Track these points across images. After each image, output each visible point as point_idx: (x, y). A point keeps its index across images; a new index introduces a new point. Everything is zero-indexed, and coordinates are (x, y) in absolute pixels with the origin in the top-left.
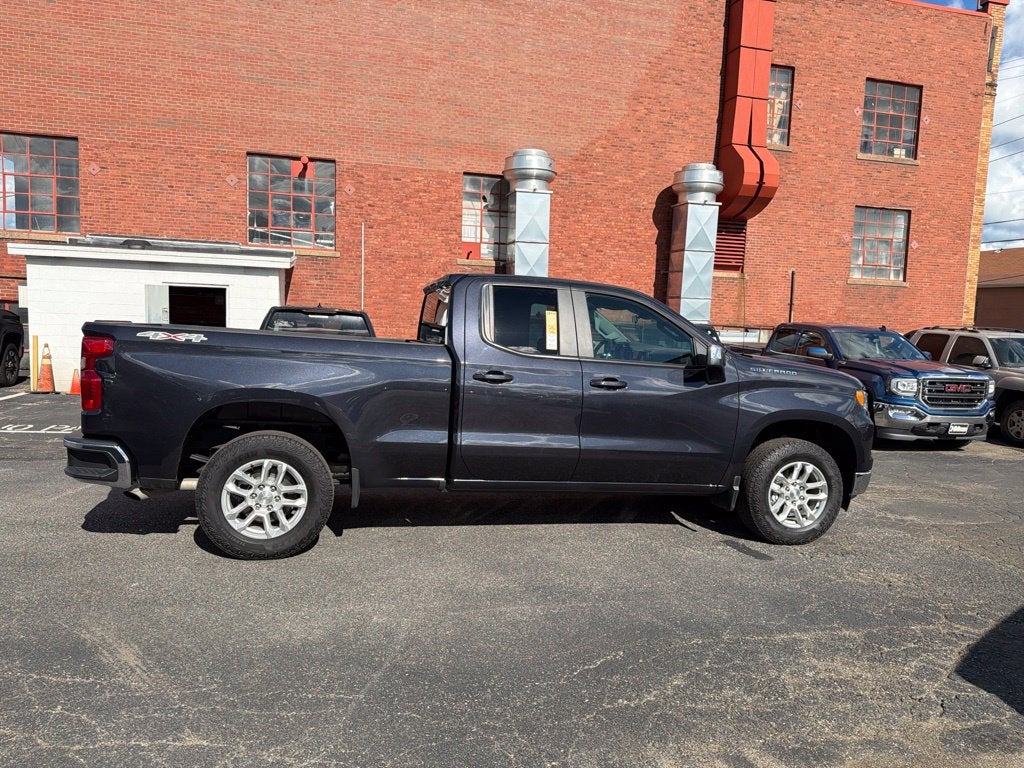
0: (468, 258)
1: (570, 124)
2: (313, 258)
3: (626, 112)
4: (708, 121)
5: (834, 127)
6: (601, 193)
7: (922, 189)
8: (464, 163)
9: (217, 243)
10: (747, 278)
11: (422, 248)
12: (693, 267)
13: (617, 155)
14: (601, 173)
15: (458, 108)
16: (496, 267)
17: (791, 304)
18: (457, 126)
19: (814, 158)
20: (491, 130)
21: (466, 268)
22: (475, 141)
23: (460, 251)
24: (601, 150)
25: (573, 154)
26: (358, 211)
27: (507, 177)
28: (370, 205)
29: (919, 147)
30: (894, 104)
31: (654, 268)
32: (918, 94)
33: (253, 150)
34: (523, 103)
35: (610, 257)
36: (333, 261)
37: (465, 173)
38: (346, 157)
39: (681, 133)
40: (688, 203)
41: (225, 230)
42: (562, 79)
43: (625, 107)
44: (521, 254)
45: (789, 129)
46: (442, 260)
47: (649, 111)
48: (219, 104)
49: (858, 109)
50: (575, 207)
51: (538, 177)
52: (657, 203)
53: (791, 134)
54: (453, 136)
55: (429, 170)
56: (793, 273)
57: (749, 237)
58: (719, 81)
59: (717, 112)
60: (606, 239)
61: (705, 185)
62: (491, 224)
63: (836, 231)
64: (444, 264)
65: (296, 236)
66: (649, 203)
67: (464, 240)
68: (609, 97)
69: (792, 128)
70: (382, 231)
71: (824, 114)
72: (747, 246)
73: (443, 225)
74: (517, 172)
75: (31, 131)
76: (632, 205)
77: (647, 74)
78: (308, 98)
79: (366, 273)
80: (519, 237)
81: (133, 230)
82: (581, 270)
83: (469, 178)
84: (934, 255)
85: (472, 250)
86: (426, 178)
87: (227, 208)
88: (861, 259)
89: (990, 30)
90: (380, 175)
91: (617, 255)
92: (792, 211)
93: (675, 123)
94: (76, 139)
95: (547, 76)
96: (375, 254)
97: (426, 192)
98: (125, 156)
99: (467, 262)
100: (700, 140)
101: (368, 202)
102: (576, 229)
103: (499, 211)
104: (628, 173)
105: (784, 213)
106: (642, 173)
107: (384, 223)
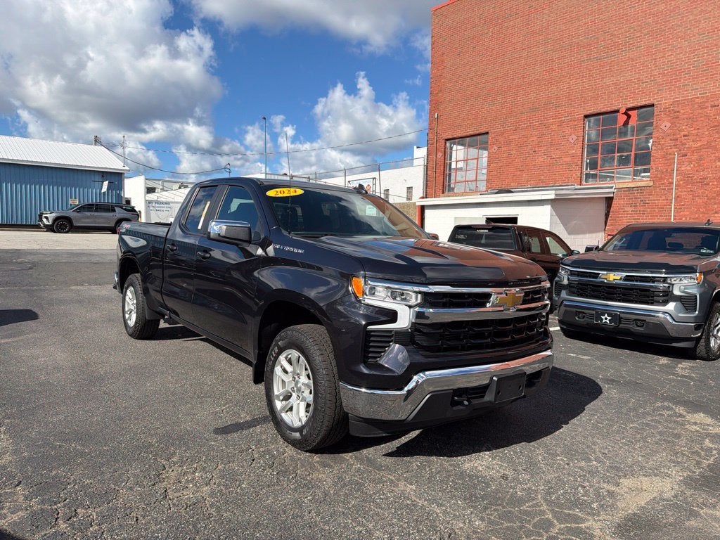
2: (629, 189)
9: (560, 186)
26: (673, 143)
28: (684, 136)
33: (588, 113)
36: (648, 190)
38: (663, 100)
41: (566, 176)
48: (567, 86)
65: (618, 173)
70: (696, 156)
75: (468, 134)
78: (632, 60)
79: (677, 197)
81: (512, 184)
87: (568, 159)
90: (696, 106)
94: (487, 133)
96: (687, 179)
98: (511, 137)
101: (682, 134)
107: (698, 150)
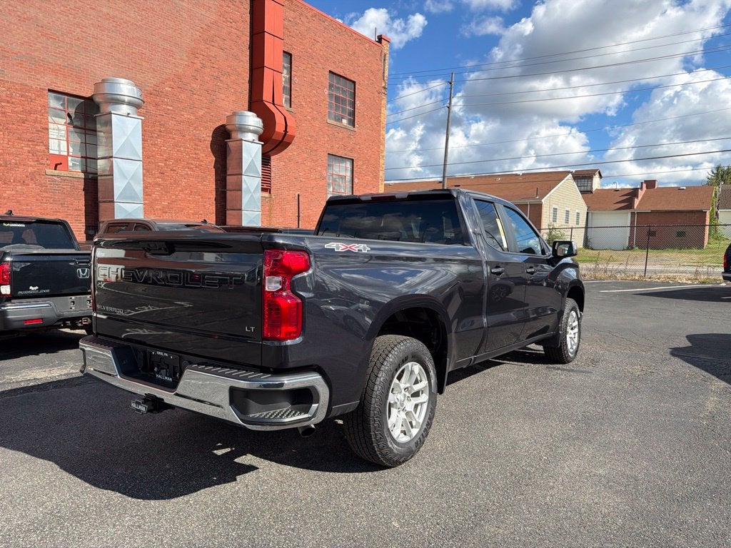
0: (55, 169)
1: (144, 63)
3: (187, 63)
4: (243, 81)
5: (314, 99)
6: (171, 123)
7: (358, 146)
8: (47, 81)
10: (273, 197)
11: (7, 157)
12: (248, 187)
13: (182, 95)
14: (171, 108)
15: (40, 29)
16: (85, 179)
17: (299, 216)
18: (39, 46)
19: (305, 118)
20: (73, 56)
21: (55, 178)
22: (59, 62)
23: (48, 162)
24: (170, 89)
25: (147, 88)
27: (97, 99)
29: (356, 120)
30: (343, 91)
31: (214, 186)
32: (353, 87)
34: (103, 37)
35: (182, 176)
37: (49, 90)
39: (226, 86)
40: (242, 140)
42: (136, 24)
43: (186, 59)
44: (119, 168)
45: (291, 96)
46: (30, 169)
47: (204, 66)
49: (326, 90)
50: (152, 132)
51: (130, 104)
52: (212, 137)
53: (292, 100)
54: (36, 54)
55: (11, 83)
56: (299, 196)
57: (273, 169)
58: (248, 53)
59: (248, 75)
60: (178, 161)
61: (251, 128)
62: (76, 139)
63: (319, 169)
64: (32, 173)
66: (207, 136)
67: (51, 152)
68: (173, 48)
69: (293, 96)
71: (309, 90)
72: (272, 175)
73: (29, 136)
74: (110, 96)
76: (195, 136)
77: (200, 37)
80: (116, 154)
82: (159, 185)
83: (53, 94)
84: (365, 187)
85: (59, 163)
86: (9, 89)
88: (331, 188)
89: (383, 56)
91: (187, 174)
92: (295, 153)
93: (221, 78)
95: (122, 19)
97: (8, 102)
99: (56, 172)
100: (238, 94)
102: (154, 151)
103: (85, 129)
104: (191, 111)
105: (291, 154)
106: (201, 113)
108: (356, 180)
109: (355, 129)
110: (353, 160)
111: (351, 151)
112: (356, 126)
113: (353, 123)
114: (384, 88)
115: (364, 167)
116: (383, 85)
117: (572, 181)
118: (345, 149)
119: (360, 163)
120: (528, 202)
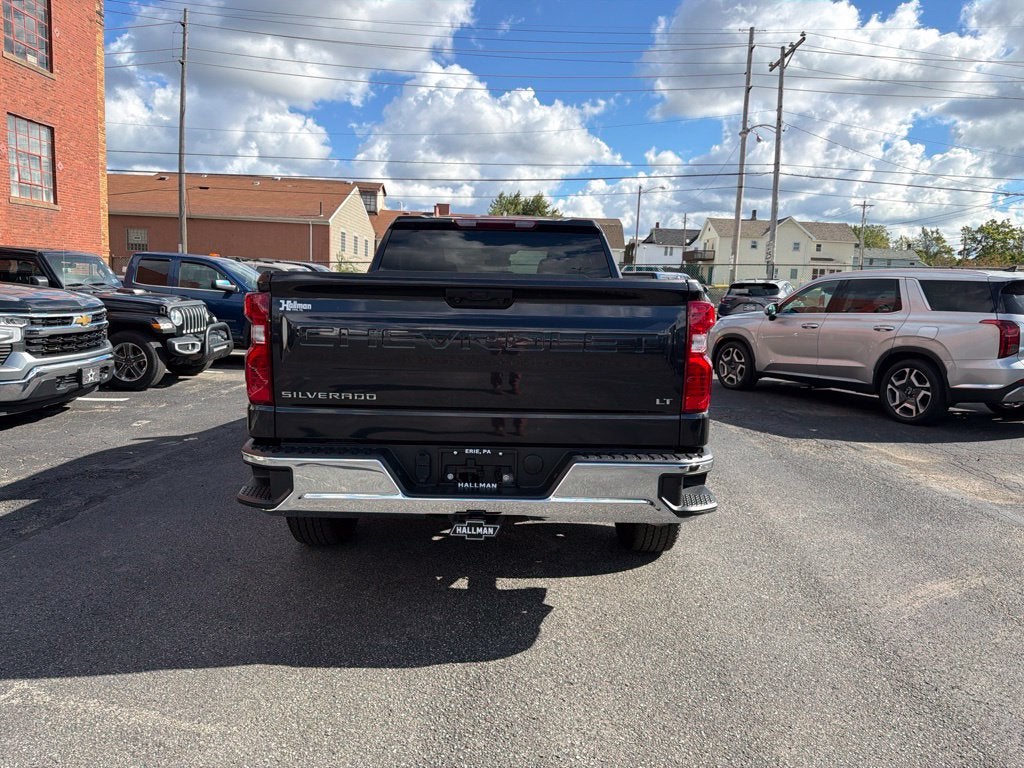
7: (61, 107)
29: (54, 60)
84: (76, 178)
108: (59, 165)
109: (54, 76)
110: (52, 130)
111: (48, 113)
112: (55, 70)
113: (50, 65)
114: (99, 13)
115: (72, 144)
116: (98, 8)
117: (359, 197)
118: (38, 109)
119: (65, 136)
120: (310, 221)
